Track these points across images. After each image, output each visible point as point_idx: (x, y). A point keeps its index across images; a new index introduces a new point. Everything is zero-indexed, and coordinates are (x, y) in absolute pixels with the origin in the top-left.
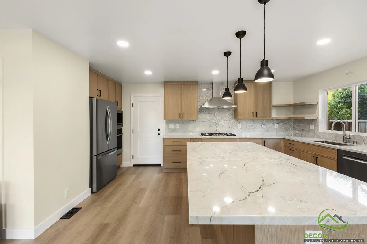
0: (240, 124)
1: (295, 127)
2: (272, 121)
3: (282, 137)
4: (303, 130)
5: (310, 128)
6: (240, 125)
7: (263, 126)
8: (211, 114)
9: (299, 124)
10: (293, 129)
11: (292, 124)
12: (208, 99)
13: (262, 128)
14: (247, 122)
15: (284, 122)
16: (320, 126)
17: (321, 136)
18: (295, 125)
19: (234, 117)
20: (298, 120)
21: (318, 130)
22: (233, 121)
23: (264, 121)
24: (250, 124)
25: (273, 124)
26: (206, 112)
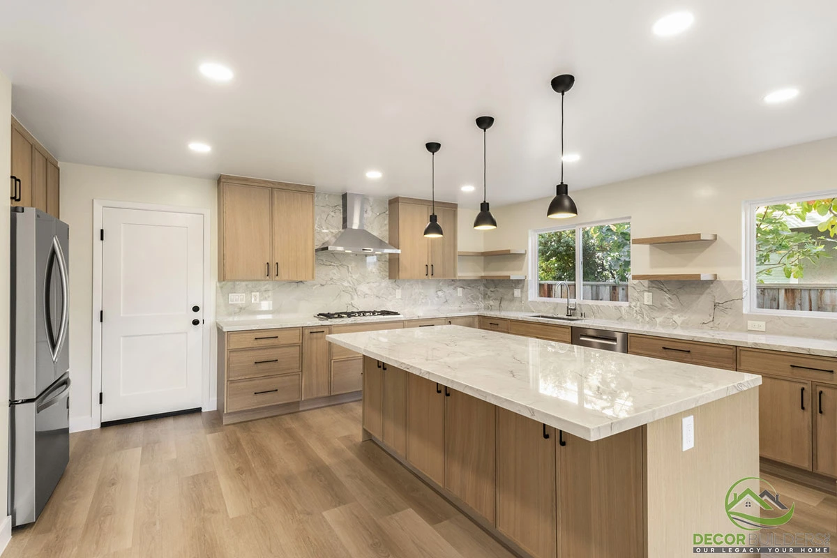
0: (400, 291)
1: (487, 294)
2: (454, 282)
3: (476, 313)
4: (501, 300)
5: (513, 294)
6: (399, 293)
7: (440, 293)
8: (341, 268)
9: (496, 287)
10: (484, 298)
11: (482, 288)
12: (333, 231)
13: (438, 297)
14: (412, 285)
15: (472, 285)
16: (529, 292)
17: (532, 308)
18: (486, 289)
19: (387, 274)
20: (493, 280)
21: (527, 298)
22: (386, 282)
23: (441, 284)
24: (418, 289)
25: (455, 288)
26: (328, 263)
